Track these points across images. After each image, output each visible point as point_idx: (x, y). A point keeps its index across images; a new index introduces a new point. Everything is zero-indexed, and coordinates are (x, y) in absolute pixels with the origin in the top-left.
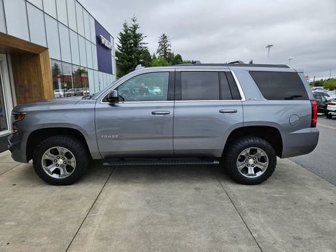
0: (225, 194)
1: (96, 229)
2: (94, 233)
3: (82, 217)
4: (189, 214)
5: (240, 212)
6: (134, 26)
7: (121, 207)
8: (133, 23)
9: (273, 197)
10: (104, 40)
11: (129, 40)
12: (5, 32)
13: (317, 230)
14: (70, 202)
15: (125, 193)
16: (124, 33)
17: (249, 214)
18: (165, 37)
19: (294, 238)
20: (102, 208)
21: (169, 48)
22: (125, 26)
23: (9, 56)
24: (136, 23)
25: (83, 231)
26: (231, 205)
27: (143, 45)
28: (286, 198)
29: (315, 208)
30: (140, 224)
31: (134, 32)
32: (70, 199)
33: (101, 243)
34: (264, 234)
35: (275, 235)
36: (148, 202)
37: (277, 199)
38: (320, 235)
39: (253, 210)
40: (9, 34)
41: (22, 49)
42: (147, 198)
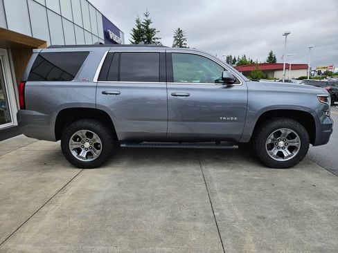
0: (201, 177)
1: (57, 208)
2: (54, 211)
3: (49, 197)
4: (156, 195)
5: (210, 193)
6: (147, 21)
7: (91, 188)
8: (146, 18)
9: (251, 179)
10: (112, 35)
11: (142, 36)
12: (5, 28)
13: (287, 210)
14: (42, 184)
15: (100, 176)
16: (137, 29)
17: (219, 195)
18: (180, 31)
19: (258, 217)
20: (71, 189)
21: (185, 42)
22: (138, 22)
23: (10, 50)
24: (149, 18)
25: (45, 209)
26: (204, 186)
27: (156, 40)
28: (264, 181)
29: (294, 189)
30: (103, 203)
31: (147, 27)
32: (44, 182)
33: (57, 220)
34: (227, 213)
35: (239, 214)
36: (120, 184)
37: (254, 181)
38: (289, 215)
39: (225, 191)
40: (9, 29)
41: (18, 42)
42: (119, 181)
